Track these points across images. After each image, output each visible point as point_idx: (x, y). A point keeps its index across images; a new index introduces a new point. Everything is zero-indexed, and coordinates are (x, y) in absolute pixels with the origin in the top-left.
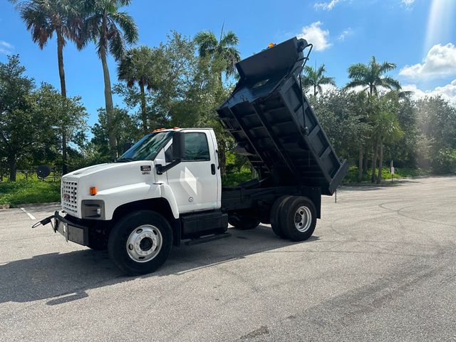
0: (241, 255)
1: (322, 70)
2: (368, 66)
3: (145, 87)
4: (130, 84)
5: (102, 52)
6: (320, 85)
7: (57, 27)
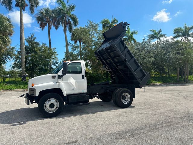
0: (94, 113)
1: (160, 31)
2: (183, 28)
3: (82, 43)
4: (76, 42)
5: (65, 31)
6: (160, 38)
7: (48, 22)
